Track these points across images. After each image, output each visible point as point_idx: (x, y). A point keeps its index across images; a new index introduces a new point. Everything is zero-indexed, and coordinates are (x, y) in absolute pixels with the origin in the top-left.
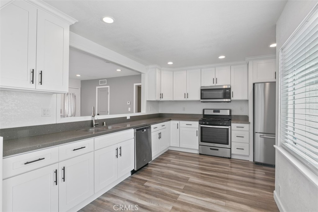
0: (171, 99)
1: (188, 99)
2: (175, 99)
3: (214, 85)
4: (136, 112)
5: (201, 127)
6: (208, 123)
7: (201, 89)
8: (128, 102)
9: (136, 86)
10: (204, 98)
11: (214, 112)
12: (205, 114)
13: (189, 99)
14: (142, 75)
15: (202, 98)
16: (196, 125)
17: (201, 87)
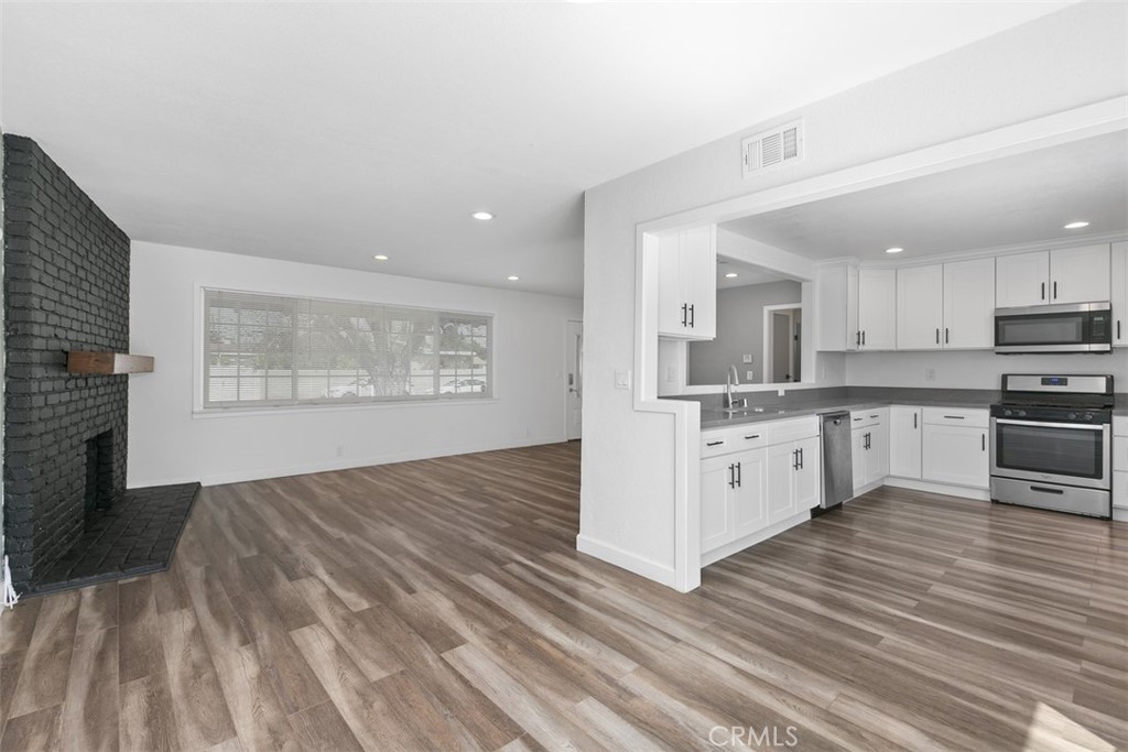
0: (893, 348)
1: (946, 346)
2: (900, 347)
3: (1046, 302)
4: (770, 382)
5: (998, 424)
6: (1023, 413)
7: (996, 318)
9: (770, 312)
10: (1007, 341)
11: (1045, 382)
12: (1009, 389)
13: (953, 345)
14: (804, 285)
15: (1001, 342)
16: (979, 420)
17: (996, 309)
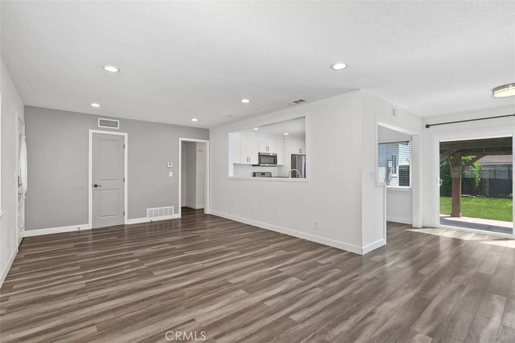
1: (249, 163)
8: (168, 164)
9: (182, 141)
